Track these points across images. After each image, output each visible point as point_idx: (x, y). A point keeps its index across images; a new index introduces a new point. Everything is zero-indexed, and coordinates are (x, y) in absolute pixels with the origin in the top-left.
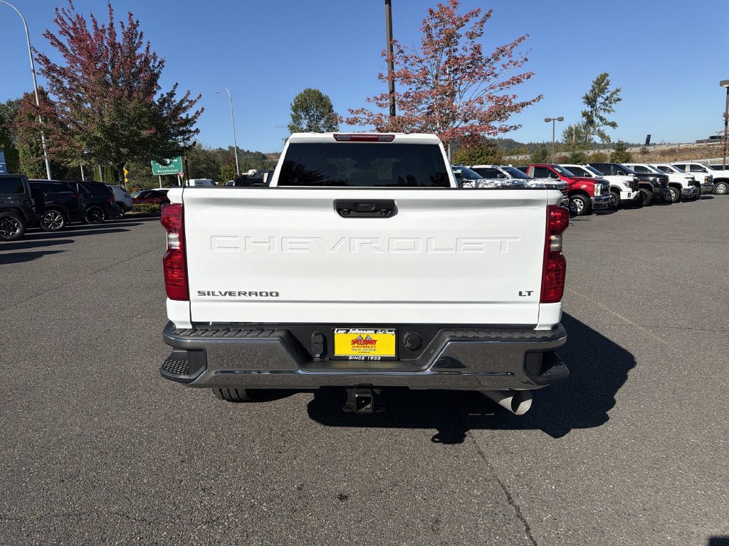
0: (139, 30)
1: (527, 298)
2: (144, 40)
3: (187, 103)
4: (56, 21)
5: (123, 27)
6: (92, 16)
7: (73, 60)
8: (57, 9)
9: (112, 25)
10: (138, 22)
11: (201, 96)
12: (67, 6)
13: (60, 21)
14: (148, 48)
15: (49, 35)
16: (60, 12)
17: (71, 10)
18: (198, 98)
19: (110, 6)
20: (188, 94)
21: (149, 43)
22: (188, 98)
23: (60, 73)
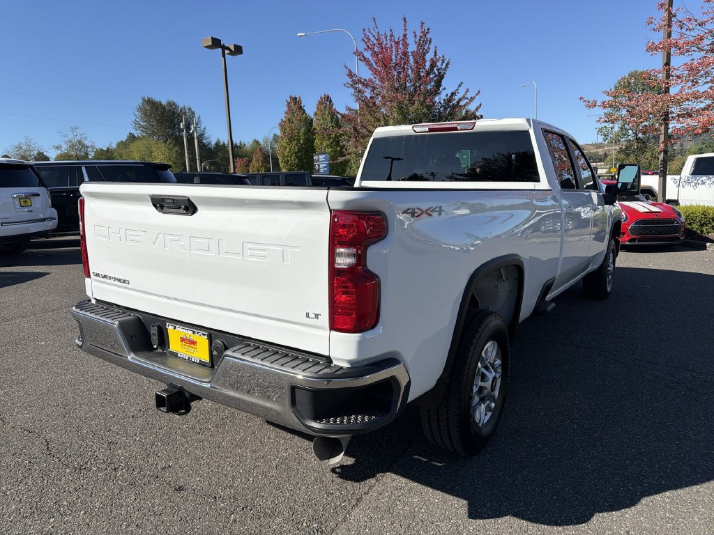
0: (429, 36)
1: (314, 322)
2: (432, 46)
3: (467, 101)
4: (363, 40)
5: (415, 36)
6: (391, 31)
7: (375, 72)
8: (364, 30)
9: (405, 36)
10: (428, 29)
11: (479, 92)
12: (372, 25)
13: (366, 40)
14: (436, 53)
15: (359, 53)
16: (367, 32)
17: (375, 28)
18: (477, 95)
19: (405, 20)
20: (467, 91)
21: (436, 47)
22: (466, 96)
23: (363, 84)
